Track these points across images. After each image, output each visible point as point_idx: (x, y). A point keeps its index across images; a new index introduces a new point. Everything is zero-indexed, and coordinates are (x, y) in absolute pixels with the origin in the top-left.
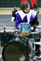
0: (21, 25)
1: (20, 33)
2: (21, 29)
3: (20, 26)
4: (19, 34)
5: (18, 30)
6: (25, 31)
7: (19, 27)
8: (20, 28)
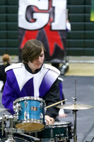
0: (19, 102)
1: (16, 123)
2: (21, 113)
3: (18, 105)
4: (14, 127)
5: (11, 117)
6: (30, 120)
7: (16, 107)
8: (16, 111)
